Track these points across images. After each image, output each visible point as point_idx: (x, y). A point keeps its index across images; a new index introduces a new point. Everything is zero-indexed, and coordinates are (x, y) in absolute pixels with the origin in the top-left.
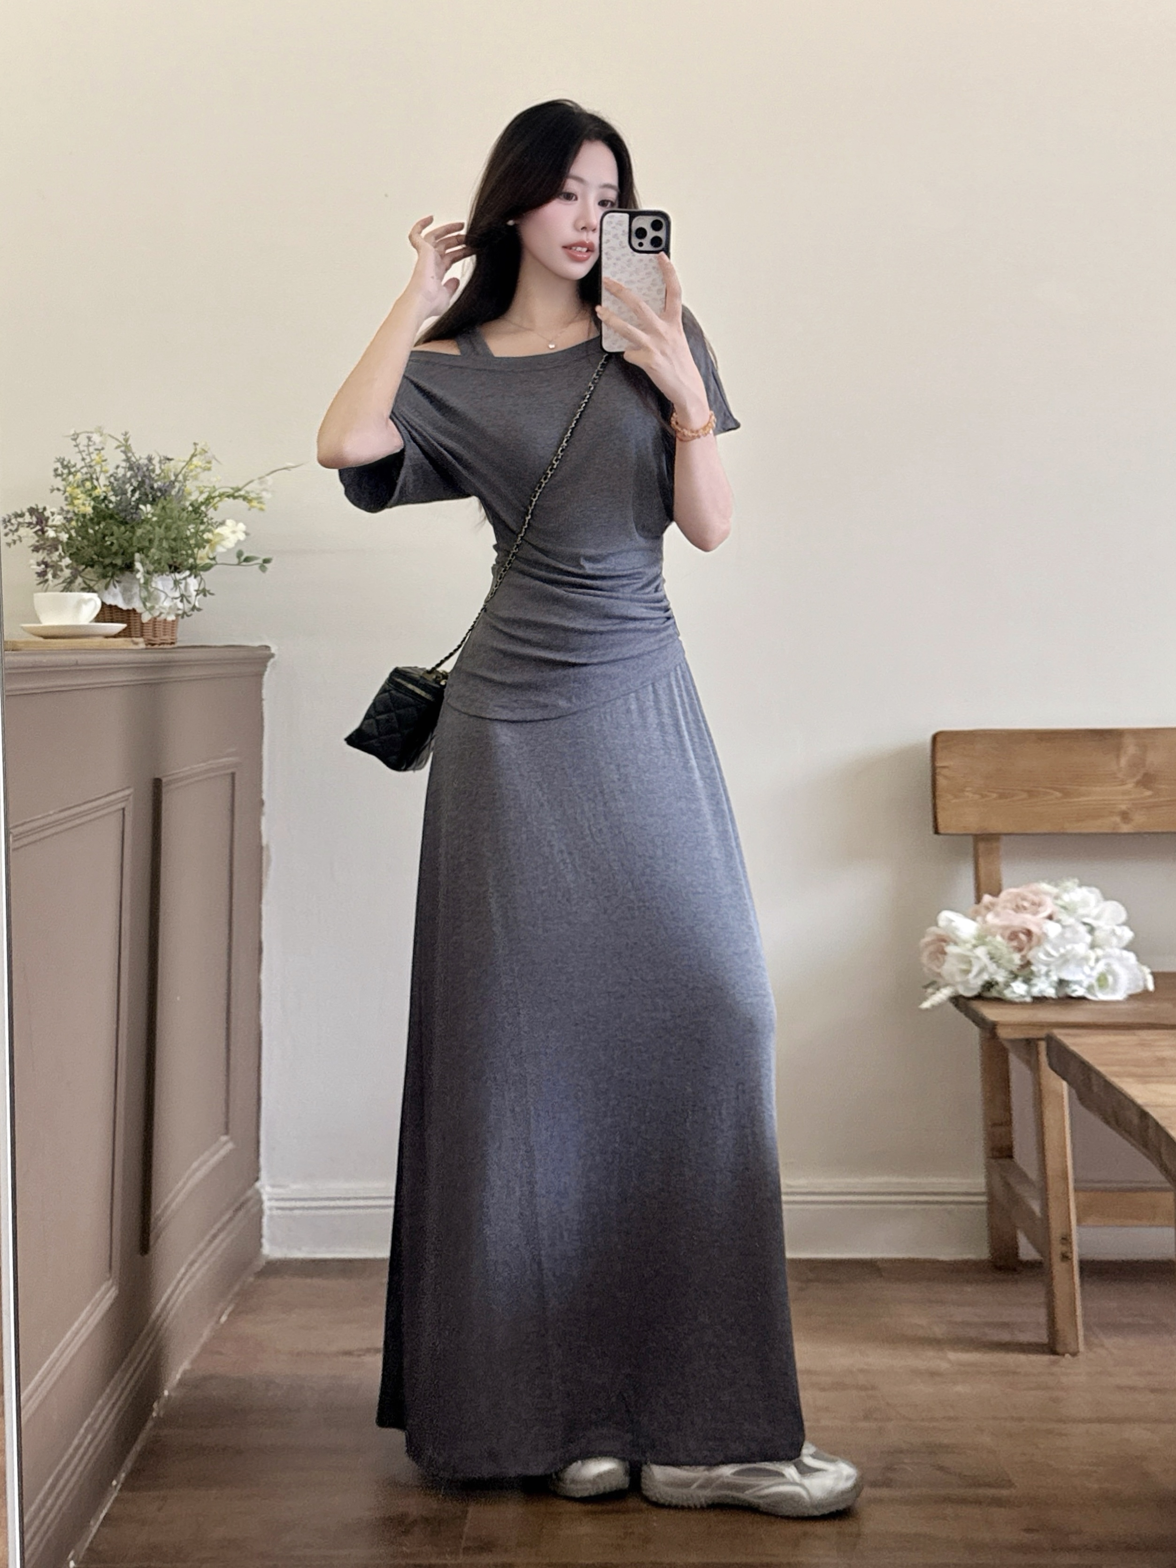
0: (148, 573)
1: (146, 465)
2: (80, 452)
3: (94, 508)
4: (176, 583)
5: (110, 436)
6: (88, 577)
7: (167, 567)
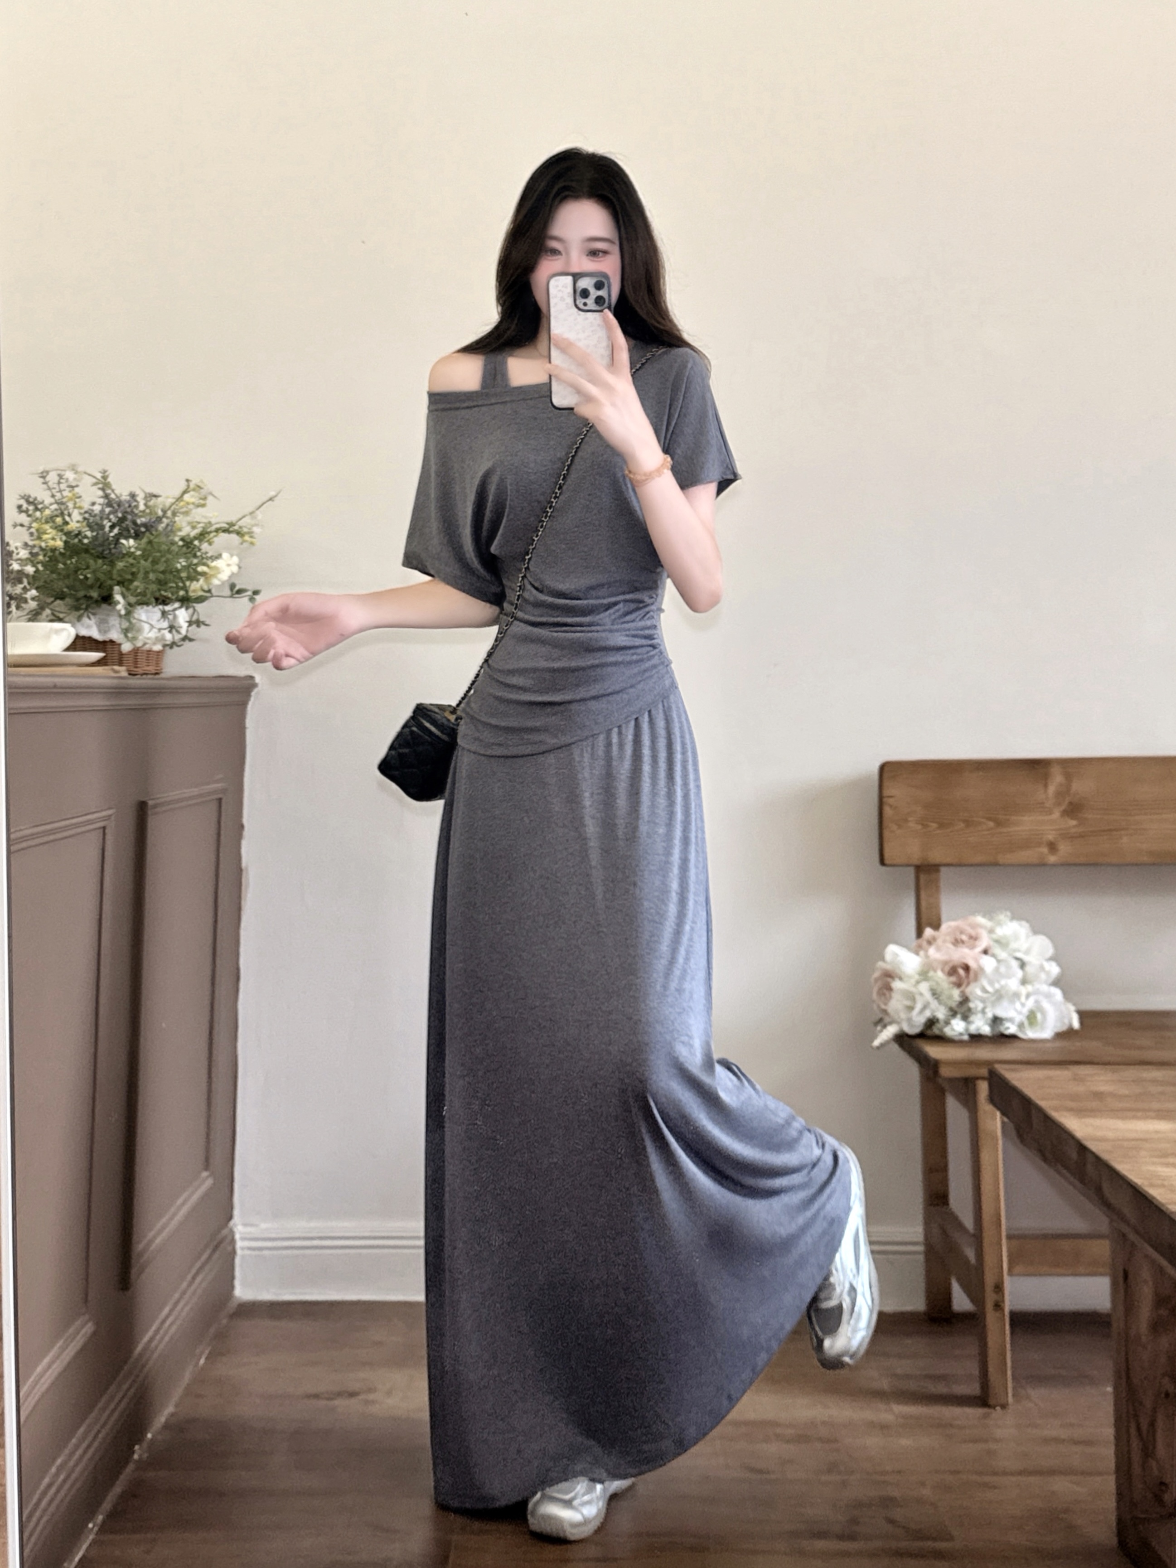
0: (130, 605)
1: (128, 502)
2: (49, 489)
3: (66, 542)
4: (164, 614)
5: (85, 473)
6: (57, 609)
7: (153, 600)
